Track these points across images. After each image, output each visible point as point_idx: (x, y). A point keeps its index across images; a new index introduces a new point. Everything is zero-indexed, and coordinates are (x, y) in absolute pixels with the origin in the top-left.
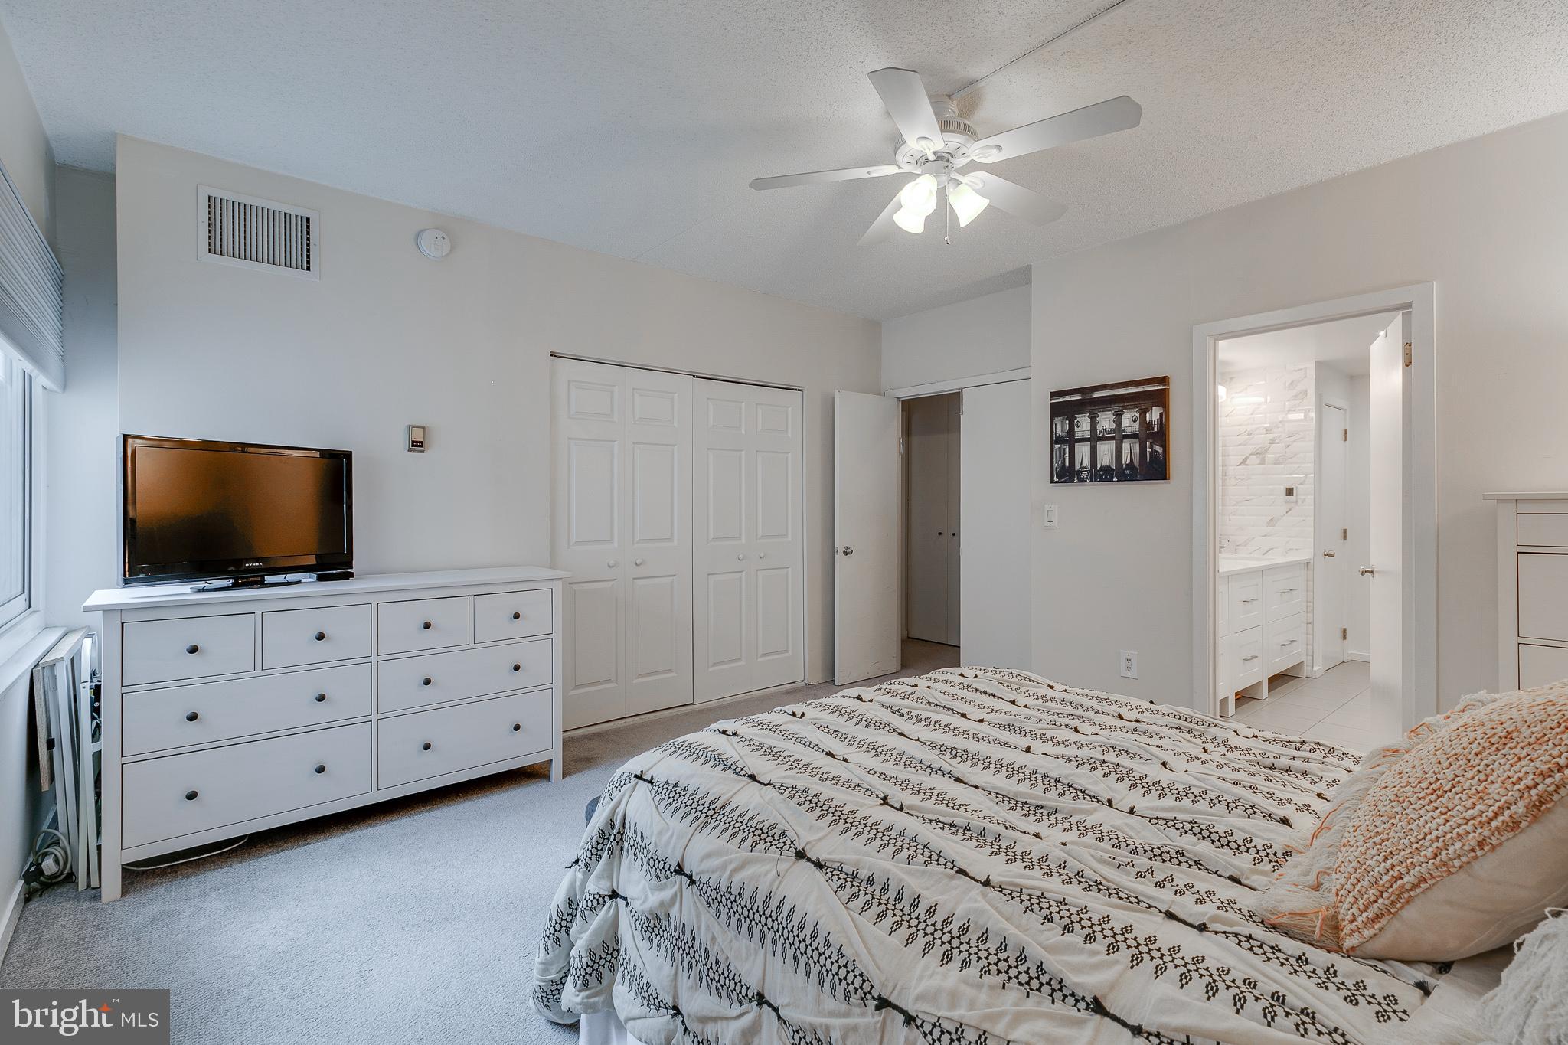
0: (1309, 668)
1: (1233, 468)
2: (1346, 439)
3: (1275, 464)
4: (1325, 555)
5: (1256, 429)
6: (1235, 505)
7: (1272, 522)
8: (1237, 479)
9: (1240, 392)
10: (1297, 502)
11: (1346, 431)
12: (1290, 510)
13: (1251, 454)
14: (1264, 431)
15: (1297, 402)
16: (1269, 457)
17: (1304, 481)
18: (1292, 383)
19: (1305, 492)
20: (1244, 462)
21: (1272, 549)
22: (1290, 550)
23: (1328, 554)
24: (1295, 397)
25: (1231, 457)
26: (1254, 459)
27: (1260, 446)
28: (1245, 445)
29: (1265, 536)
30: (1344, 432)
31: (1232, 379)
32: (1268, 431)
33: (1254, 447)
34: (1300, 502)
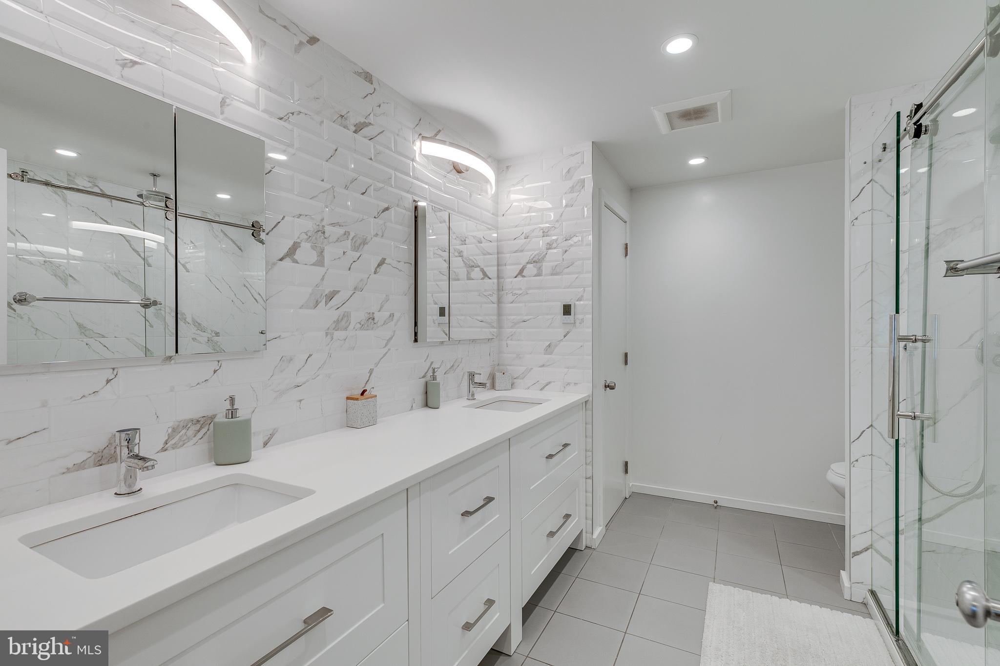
0: (588, 535)
1: (510, 280)
2: (626, 255)
3: (552, 274)
4: (606, 387)
5: (533, 231)
6: (512, 327)
7: (549, 349)
8: (514, 294)
9: (518, 183)
10: (575, 323)
11: (626, 245)
12: (568, 333)
13: (528, 263)
14: (541, 233)
15: (575, 194)
16: (547, 266)
17: (582, 296)
18: (569, 171)
19: (582, 307)
20: (521, 273)
21: (550, 383)
22: (569, 384)
23: (608, 386)
24: (572, 189)
25: (508, 267)
26: (531, 269)
27: (537, 252)
28: (522, 251)
29: (543, 366)
30: (624, 246)
31: (508, 167)
32: (545, 233)
33: (531, 253)
34: (578, 322)
